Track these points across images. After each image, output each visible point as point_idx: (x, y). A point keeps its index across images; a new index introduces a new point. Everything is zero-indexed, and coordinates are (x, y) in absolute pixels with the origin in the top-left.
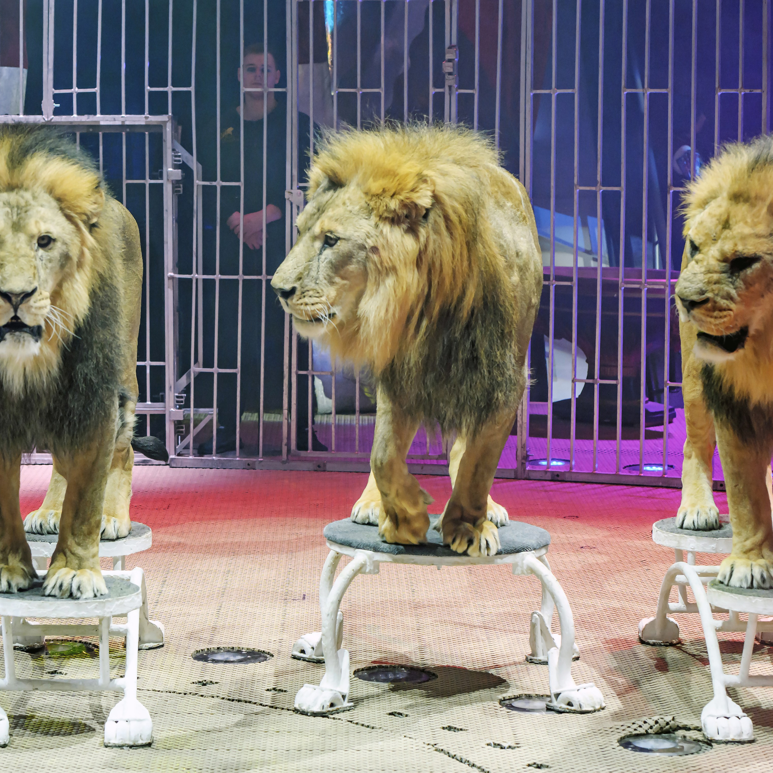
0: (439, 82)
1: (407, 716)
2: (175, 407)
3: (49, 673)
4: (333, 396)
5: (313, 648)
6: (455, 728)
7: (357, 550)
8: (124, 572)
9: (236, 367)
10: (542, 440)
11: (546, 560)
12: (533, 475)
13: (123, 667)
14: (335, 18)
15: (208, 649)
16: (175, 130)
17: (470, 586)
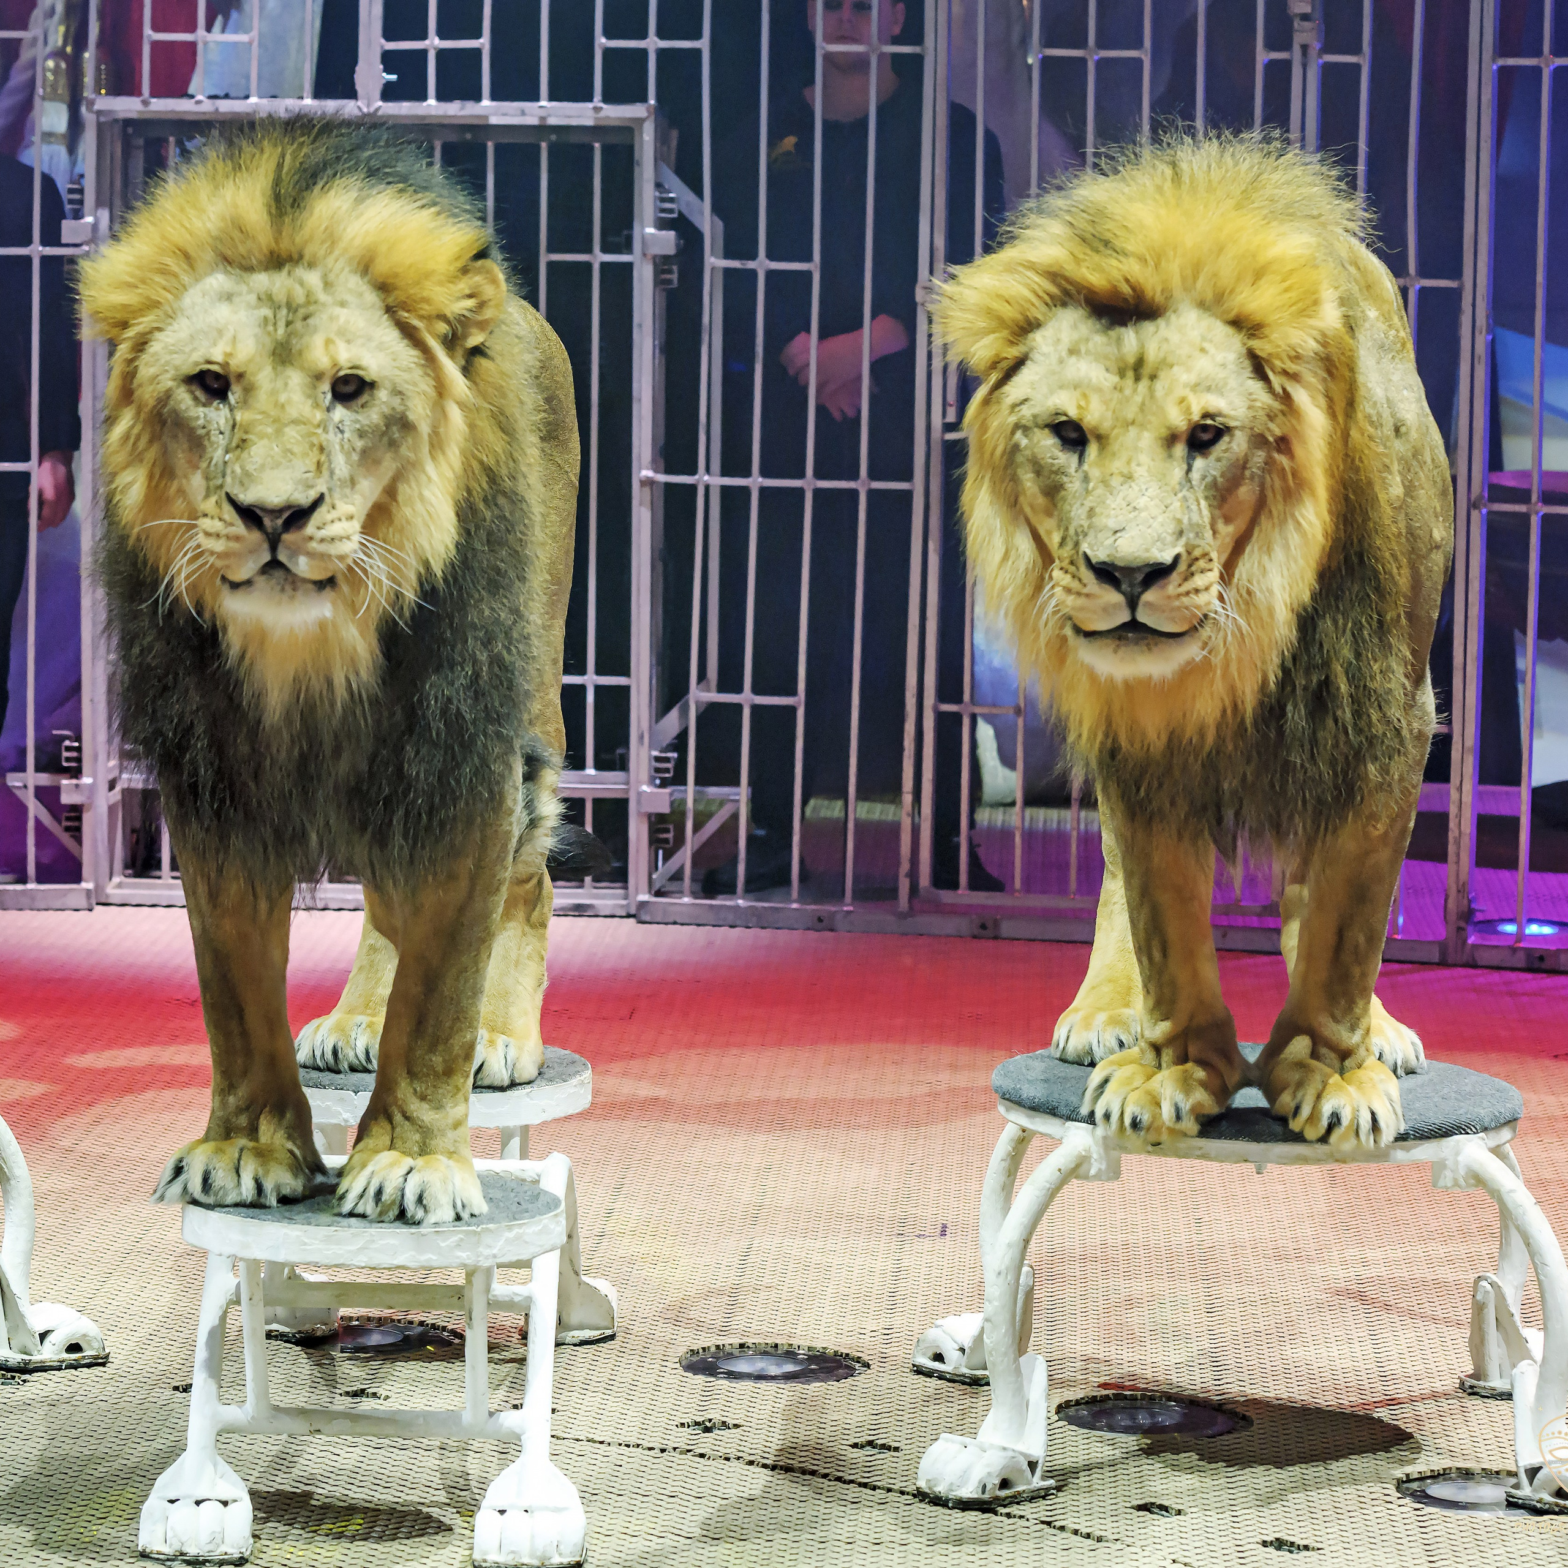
0: (1280, 38)
1: (1179, 1512)
2: (652, 782)
3: (347, 1393)
4: (1020, 764)
5: (962, 1350)
6: (1292, 1544)
7: (1069, 1124)
8: (527, 1164)
9: (793, 692)
10: (1505, 874)
11: (1512, 1154)
12: (1484, 957)
13: (518, 1384)
15: (718, 1347)
16: (661, 138)
17: (1332, 1214)
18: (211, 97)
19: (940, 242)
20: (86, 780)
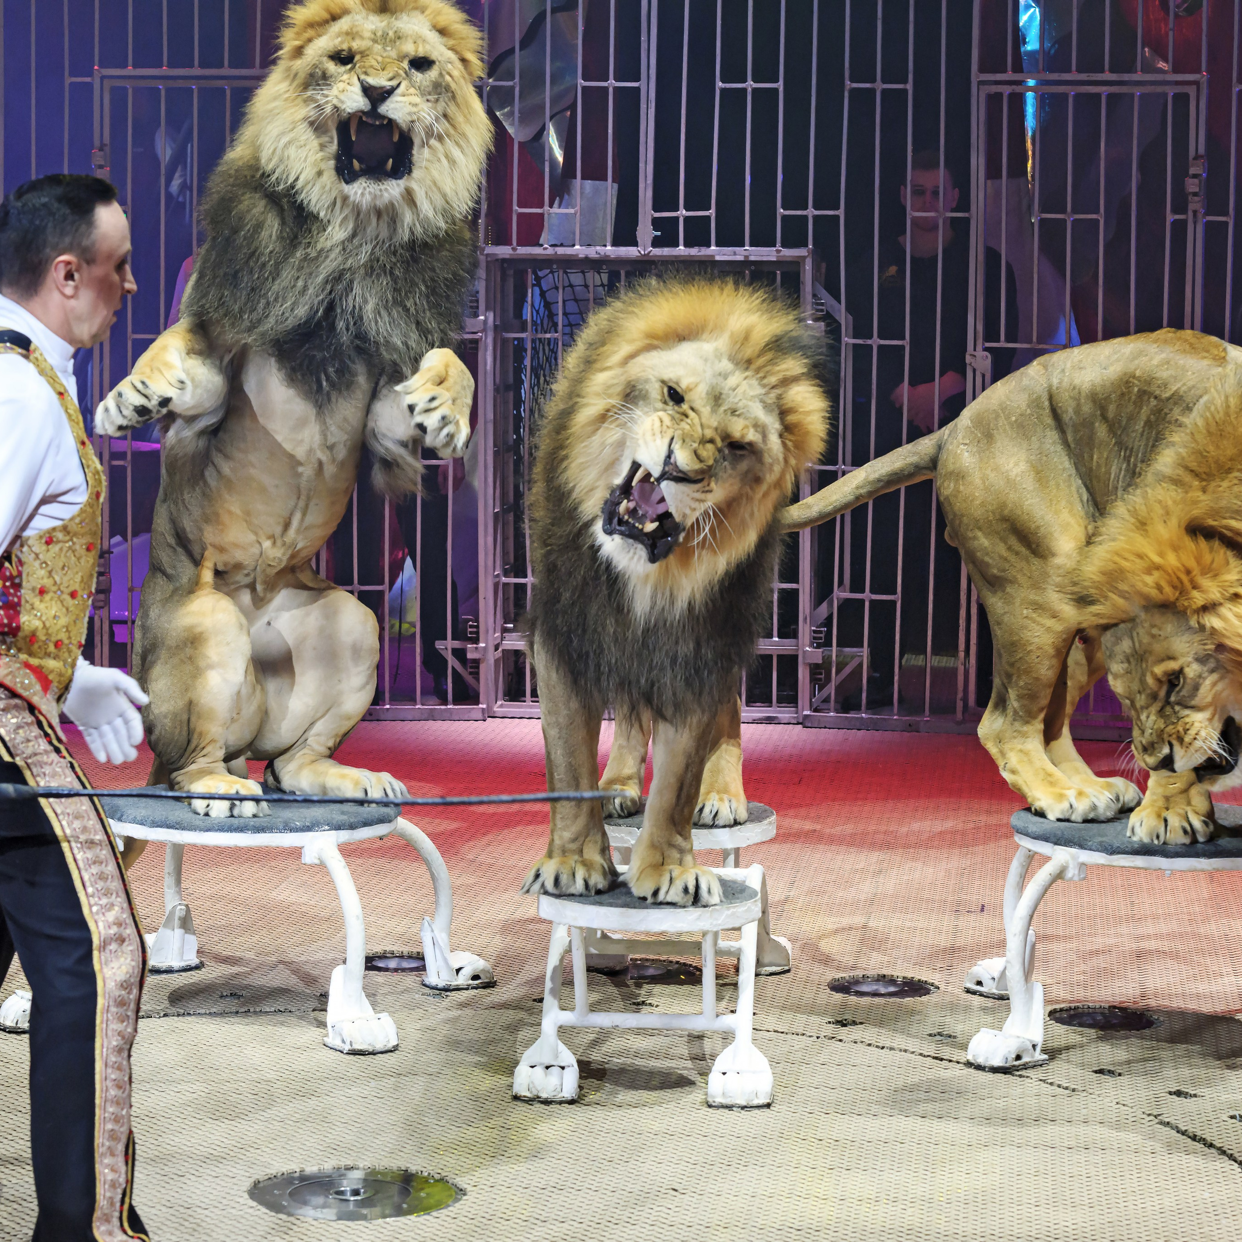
0: (1180, 206)
1: (1120, 1075)
2: (811, 645)
3: (634, 1004)
5: (993, 979)
6: (1187, 1093)
7: (1057, 847)
8: (738, 871)
9: (895, 592)
13: (734, 999)
14: (1038, 115)
15: (850, 977)
16: (816, 268)
17: (1211, 899)
18: (552, 246)
19: (980, 328)
20: (482, 645)
